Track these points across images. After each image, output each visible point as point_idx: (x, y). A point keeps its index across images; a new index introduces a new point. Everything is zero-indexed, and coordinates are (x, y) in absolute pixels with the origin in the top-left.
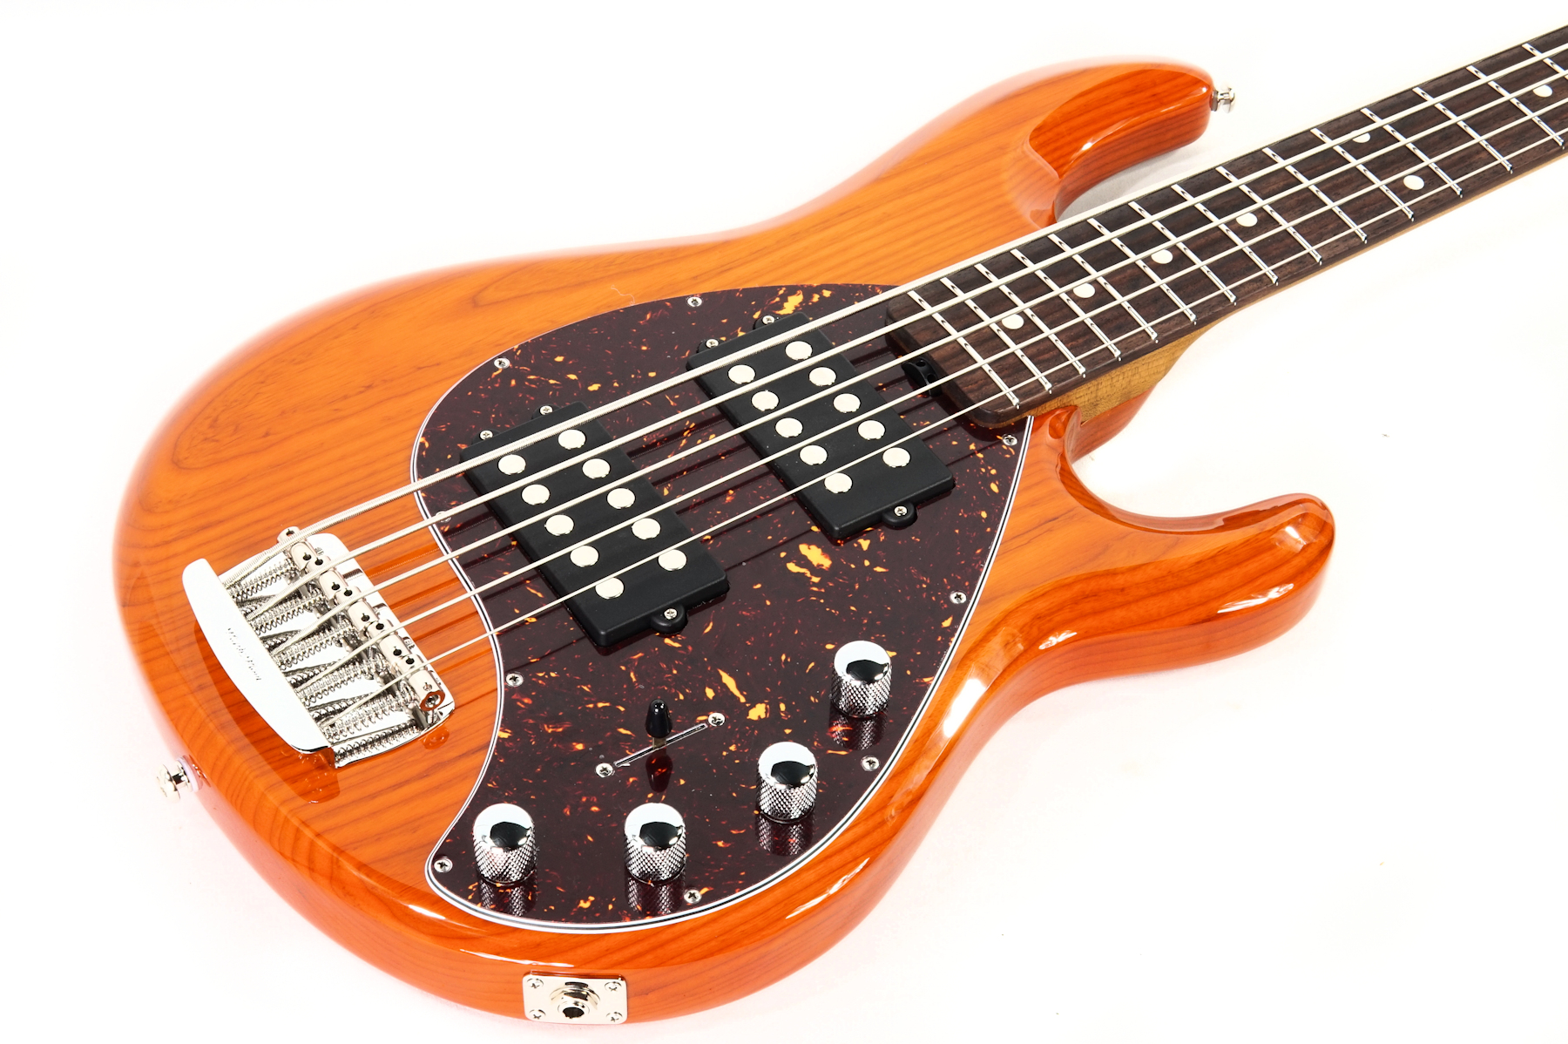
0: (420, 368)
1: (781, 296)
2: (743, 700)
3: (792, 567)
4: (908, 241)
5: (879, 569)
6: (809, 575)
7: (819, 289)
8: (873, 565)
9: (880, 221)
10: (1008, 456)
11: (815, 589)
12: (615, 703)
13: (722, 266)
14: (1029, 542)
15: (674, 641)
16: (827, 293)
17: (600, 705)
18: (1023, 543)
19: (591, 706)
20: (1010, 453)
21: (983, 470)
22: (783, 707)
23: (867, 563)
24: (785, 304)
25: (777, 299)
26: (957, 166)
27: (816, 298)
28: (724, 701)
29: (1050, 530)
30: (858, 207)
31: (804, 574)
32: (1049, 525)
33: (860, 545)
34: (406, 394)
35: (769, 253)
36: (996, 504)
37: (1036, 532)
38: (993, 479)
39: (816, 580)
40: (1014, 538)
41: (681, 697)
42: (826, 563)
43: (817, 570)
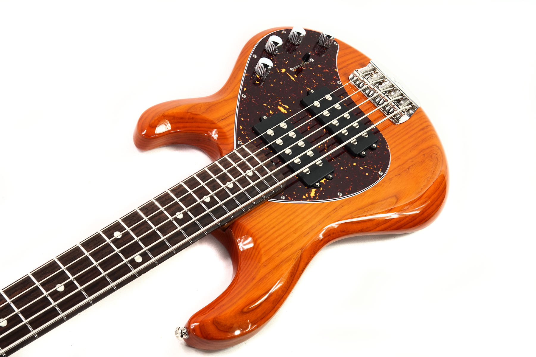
0: (399, 174)
1: (317, 196)
2: (288, 74)
3: (287, 107)
4: (285, 222)
5: (266, 105)
6: (282, 104)
7: (307, 199)
8: (267, 106)
9: (296, 230)
10: (239, 137)
11: (280, 100)
12: (315, 75)
13: (336, 211)
14: (228, 113)
15: (308, 89)
16: (304, 197)
17: (318, 75)
18: (229, 113)
19: (320, 75)
20: (239, 138)
21: (245, 133)
22: (278, 71)
23: (269, 107)
24: (315, 193)
25: (317, 195)
26: (278, 256)
27: (307, 195)
28: (292, 73)
29: (223, 116)
30: (304, 236)
31: (284, 105)
32: (223, 118)
33: (272, 112)
34: (399, 166)
35: (325, 216)
36: (240, 123)
37: (227, 116)
38: (242, 130)
39: (280, 103)
40: (232, 115)
41: (302, 75)
42: (279, 107)
43: (281, 106)
